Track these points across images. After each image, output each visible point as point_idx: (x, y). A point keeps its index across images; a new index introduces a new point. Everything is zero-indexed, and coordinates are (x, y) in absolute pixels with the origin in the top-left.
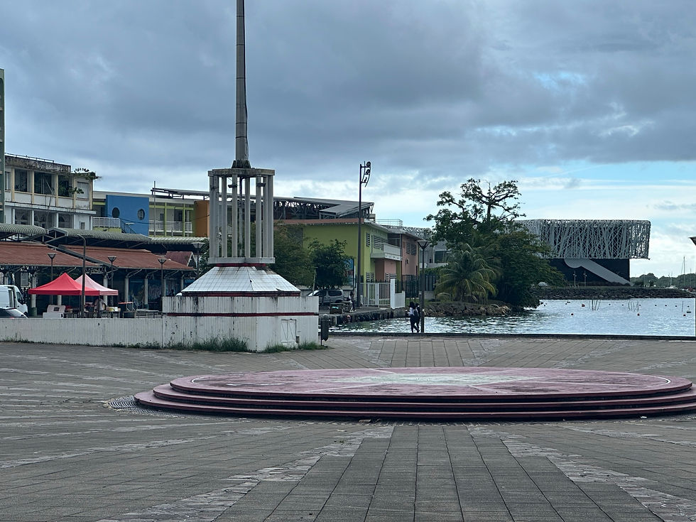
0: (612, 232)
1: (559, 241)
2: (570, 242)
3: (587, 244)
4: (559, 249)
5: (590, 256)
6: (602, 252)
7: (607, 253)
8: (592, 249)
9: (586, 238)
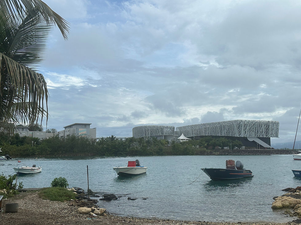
0: (266, 126)
1: (246, 129)
2: (250, 130)
3: (256, 131)
4: (245, 133)
5: (257, 136)
6: (262, 135)
7: (264, 135)
8: (258, 133)
9: (256, 128)
